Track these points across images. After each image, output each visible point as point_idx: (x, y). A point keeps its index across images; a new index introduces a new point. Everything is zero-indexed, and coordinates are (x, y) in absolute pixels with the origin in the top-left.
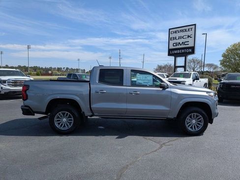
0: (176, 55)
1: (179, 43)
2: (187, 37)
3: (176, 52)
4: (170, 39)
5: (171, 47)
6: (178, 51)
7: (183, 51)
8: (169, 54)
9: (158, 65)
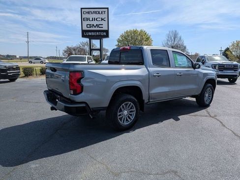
0: (91, 38)
1: (93, 25)
2: (101, 19)
3: (90, 34)
4: (83, 19)
5: (85, 28)
6: (93, 34)
7: (98, 33)
8: (83, 36)
9: (68, 47)
